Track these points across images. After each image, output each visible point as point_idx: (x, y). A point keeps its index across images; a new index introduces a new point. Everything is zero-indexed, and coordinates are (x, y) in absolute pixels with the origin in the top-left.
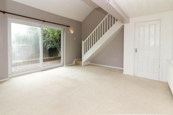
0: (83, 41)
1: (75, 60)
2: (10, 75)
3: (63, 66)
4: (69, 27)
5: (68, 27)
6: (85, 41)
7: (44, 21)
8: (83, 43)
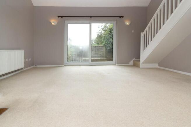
0: (141, 33)
1: (134, 59)
2: (66, 63)
3: (115, 65)
4: (123, 17)
5: (121, 18)
6: (145, 32)
7: (91, 17)
8: (142, 35)
